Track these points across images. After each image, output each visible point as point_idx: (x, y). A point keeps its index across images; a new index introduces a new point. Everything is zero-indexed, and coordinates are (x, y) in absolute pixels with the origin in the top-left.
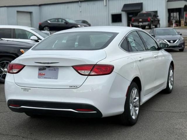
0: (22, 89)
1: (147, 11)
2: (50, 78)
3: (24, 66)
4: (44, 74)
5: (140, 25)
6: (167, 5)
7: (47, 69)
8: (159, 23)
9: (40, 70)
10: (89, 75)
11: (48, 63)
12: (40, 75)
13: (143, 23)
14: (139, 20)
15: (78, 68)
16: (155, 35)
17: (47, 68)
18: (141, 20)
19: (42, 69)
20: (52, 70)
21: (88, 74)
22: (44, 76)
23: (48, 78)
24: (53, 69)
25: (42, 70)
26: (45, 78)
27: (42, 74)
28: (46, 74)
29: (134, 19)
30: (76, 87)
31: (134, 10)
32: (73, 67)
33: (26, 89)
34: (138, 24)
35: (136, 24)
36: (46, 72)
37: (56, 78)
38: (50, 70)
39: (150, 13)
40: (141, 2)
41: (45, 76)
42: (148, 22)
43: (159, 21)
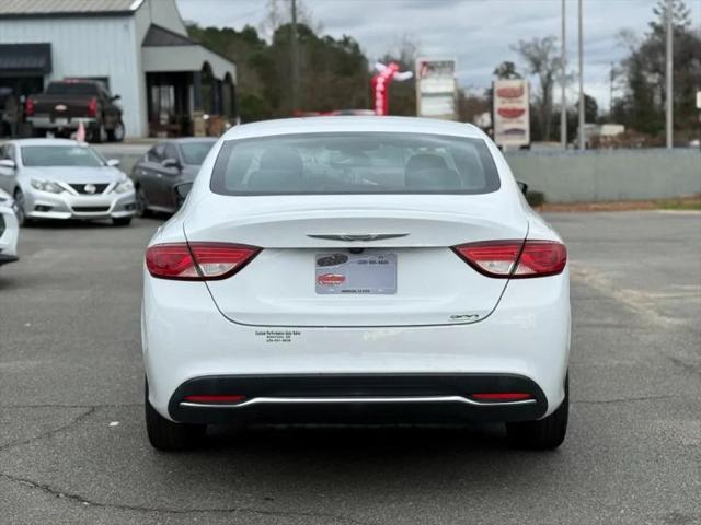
0: (258, 333)
1: (68, 74)
2: (368, 291)
3: (258, 250)
4: (342, 279)
5: (60, 129)
6: (143, 59)
7: (353, 259)
8: (121, 123)
9: (321, 263)
10: (511, 276)
11: (367, 238)
12: (324, 283)
13: (69, 121)
14: (53, 108)
15: (475, 254)
16: (183, 164)
17: (350, 256)
18: (61, 108)
19: (330, 259)
20: (371, 262)
21: (508, 273)
22: (342, 286)
23: (360, 292)
24: (377, 259)
25: (329, 264)
26: (344, 291)
27: (332, 278)
28: (347, 280)
29: (36, 102)
30: (473, 319)
31: (22, 70)
32: (454, 249)
33: (279, 333)
34: (53, 121)
35: (42, 121)
36: (350, 269)
37: (393, 291)
38: (365, 262)
39: (91, 82)
40: (46, 40)
41: (347, 285)
42: (89, 117)
43: (119, 113)
